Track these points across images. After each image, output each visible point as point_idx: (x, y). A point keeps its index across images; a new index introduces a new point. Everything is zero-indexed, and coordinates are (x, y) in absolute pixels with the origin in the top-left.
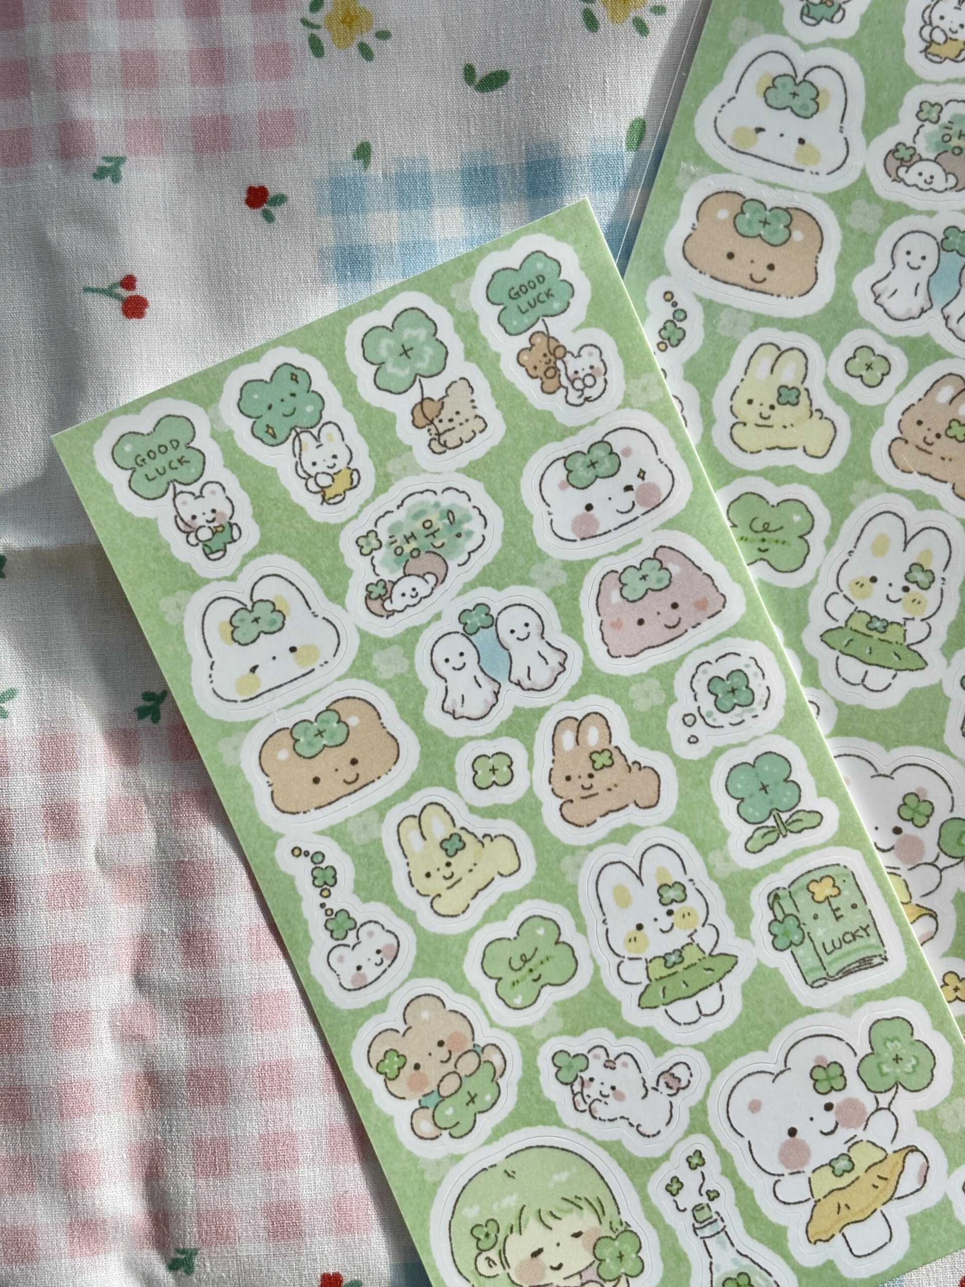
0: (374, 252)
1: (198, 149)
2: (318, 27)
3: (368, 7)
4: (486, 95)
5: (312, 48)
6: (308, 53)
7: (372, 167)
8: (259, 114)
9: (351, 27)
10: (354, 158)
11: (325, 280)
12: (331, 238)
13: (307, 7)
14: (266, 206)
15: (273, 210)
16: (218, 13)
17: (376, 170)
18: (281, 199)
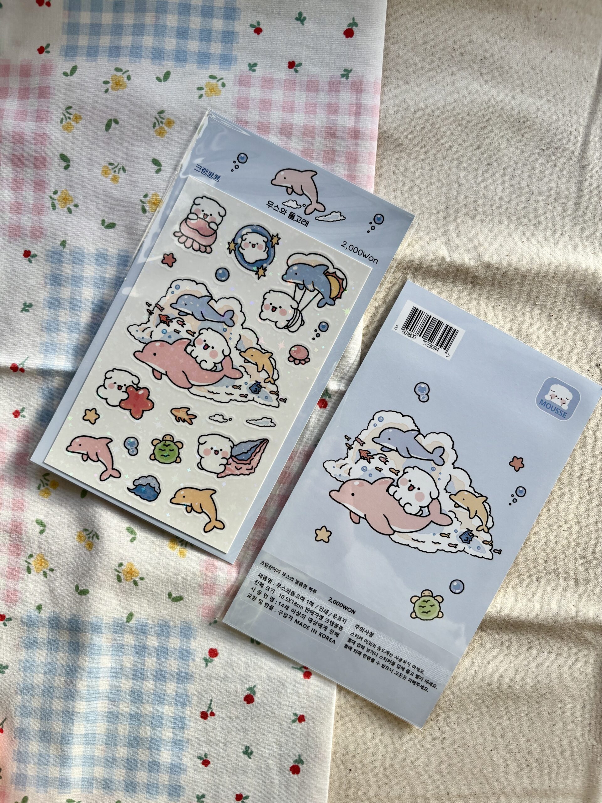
0: (63, 277)
1: (10, 235)
2: (55, 200)
3: (72, 195)
4: (107, 230)
5: (52, 206)
6: (51, 208)
7: (66, 248)
8: (31, 226)
9: (66, 202)
10: (61, 245)
11: (46, 285)
12: (49, 271)
13: (52, 192)
14: (29, 257)
15: (32, 259)
16: (22, 191)
17: (67, 249)
18: (35, 256)
